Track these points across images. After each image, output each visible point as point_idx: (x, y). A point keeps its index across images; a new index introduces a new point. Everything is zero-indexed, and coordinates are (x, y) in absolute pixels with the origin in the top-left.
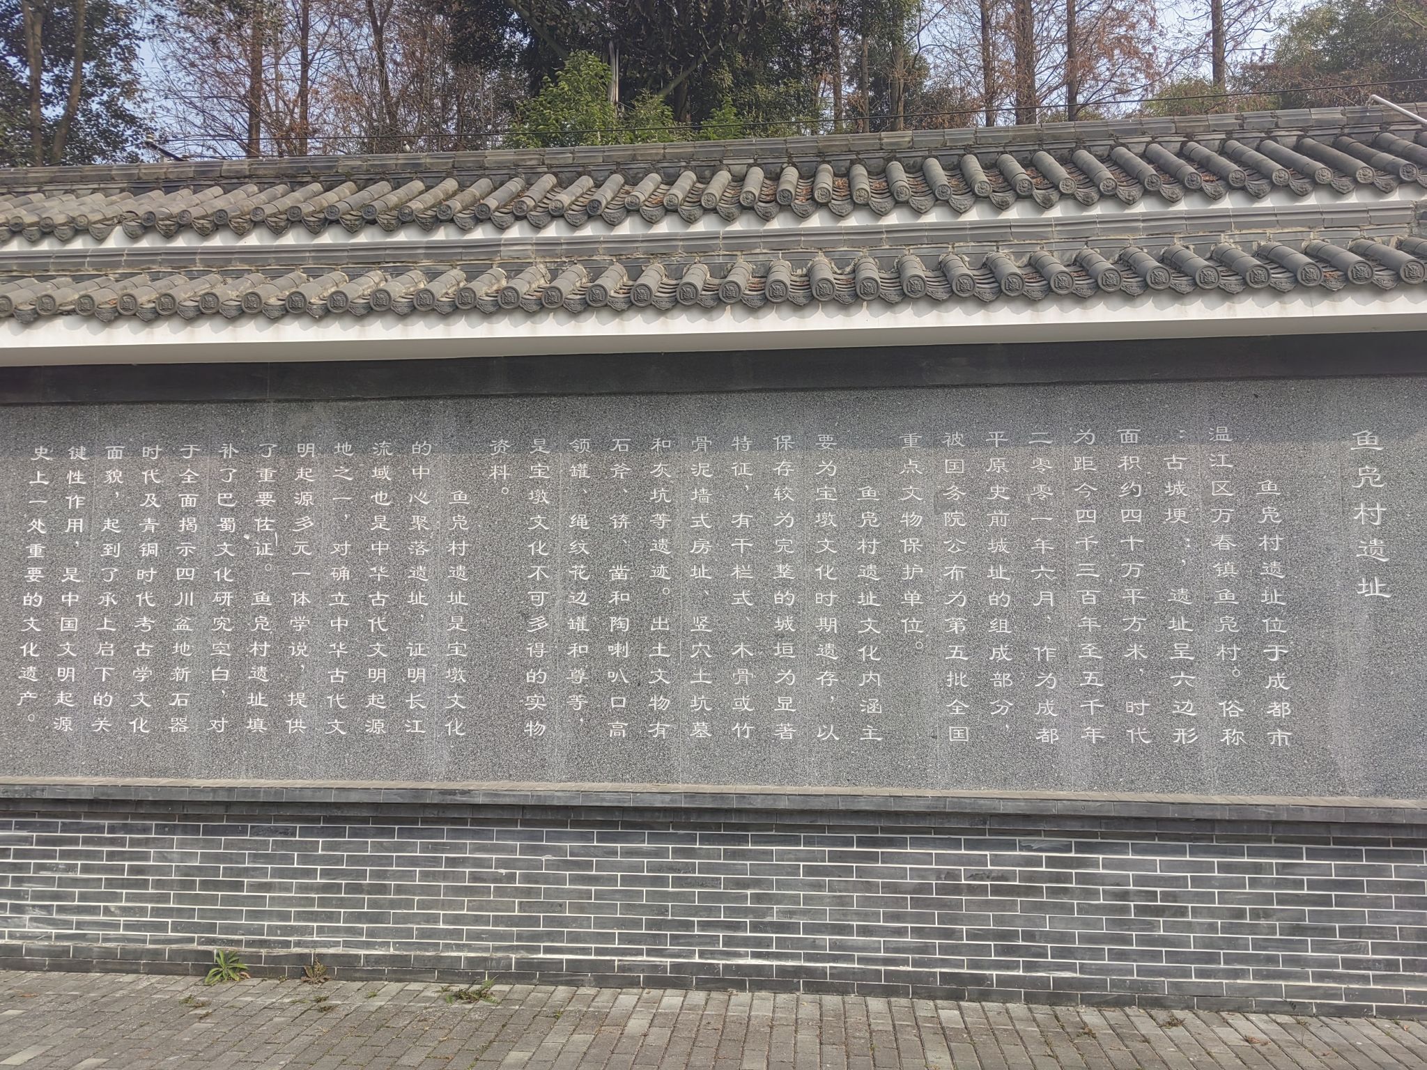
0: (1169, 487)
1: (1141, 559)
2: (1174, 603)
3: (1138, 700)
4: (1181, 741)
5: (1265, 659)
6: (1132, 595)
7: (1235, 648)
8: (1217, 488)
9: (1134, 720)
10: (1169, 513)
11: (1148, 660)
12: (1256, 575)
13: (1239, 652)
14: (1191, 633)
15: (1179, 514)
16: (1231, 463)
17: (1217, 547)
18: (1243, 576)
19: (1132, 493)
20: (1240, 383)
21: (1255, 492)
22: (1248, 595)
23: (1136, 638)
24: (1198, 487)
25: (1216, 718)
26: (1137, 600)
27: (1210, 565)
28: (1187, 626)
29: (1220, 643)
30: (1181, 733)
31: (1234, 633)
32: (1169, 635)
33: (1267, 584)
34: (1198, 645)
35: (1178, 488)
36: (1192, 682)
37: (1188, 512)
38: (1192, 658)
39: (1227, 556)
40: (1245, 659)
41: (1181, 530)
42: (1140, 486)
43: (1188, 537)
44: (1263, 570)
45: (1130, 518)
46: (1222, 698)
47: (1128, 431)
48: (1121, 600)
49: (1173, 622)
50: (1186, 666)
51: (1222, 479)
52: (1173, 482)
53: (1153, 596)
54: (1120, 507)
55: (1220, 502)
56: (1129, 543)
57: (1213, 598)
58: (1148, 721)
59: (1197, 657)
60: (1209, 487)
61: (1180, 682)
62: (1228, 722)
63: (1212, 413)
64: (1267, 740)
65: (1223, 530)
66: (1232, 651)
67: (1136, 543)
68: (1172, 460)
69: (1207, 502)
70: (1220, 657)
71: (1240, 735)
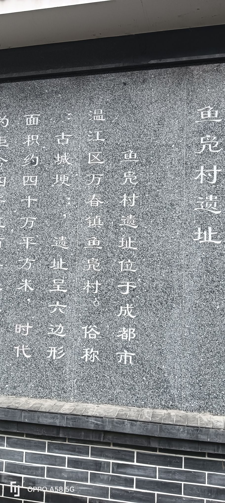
0: (58, 157)
1: (35, 214)
2: (55, 248)
3: (24, 323)
4: (52, 357)
5: (118, 293)
6: (27, 241)
7: (97, 283)
8: (92, 158)
9: (21, 339)
10: (57, 178)
11: (34, 293)
12: (116, 226)
13: (99, 286)
14: (65, 271)
15: (64, 179)
16: (104, 138)
17: (89, 205)
18: (106, 227)
19: (32, 163)
20: (113, 74)
21: (119, 160)
22: (109, 241)
23: (27, 275)
24: (78, 157)
25: (79, 339)
26: (30, 245)
27: (83, 218)
28: (64, 266)
29: (86, 279)
30: (53, 351)
31: (96, 272)
32: (50, 273)
33: (123, 233)
34: (70, 281)
35: (64, 159)
36: (64, 309)
37: (70, 177)
38: (65, 291)
39: (96, 211)
40: (104, 293)
41: (64, 192)
42: (37, 158)
43: (68, 196)
44: (121, 222)
45: (29, 182)
46: (85, 323)
47: (32, 116)
48: (18, 246)
49: (54, 262)
50: (60, 297)
51: (96, 151)
52: (61, 154)
53: (41, 242)
54: (22, 174)
55: (93, 168)
56: (27, 202)
57: (84, 245)
58: (30, 340)
59: (69, 290)
60: (86, 157)
61: (55, 310)
62: (88, 342)
63: (91, 99)
64: (115, 359)
65: (94, 190)
66: (95, 286)
67: (32, 202)
68: (61, 137)
69: (84, 169)
70: (86, 291)
71: (96, 354)
